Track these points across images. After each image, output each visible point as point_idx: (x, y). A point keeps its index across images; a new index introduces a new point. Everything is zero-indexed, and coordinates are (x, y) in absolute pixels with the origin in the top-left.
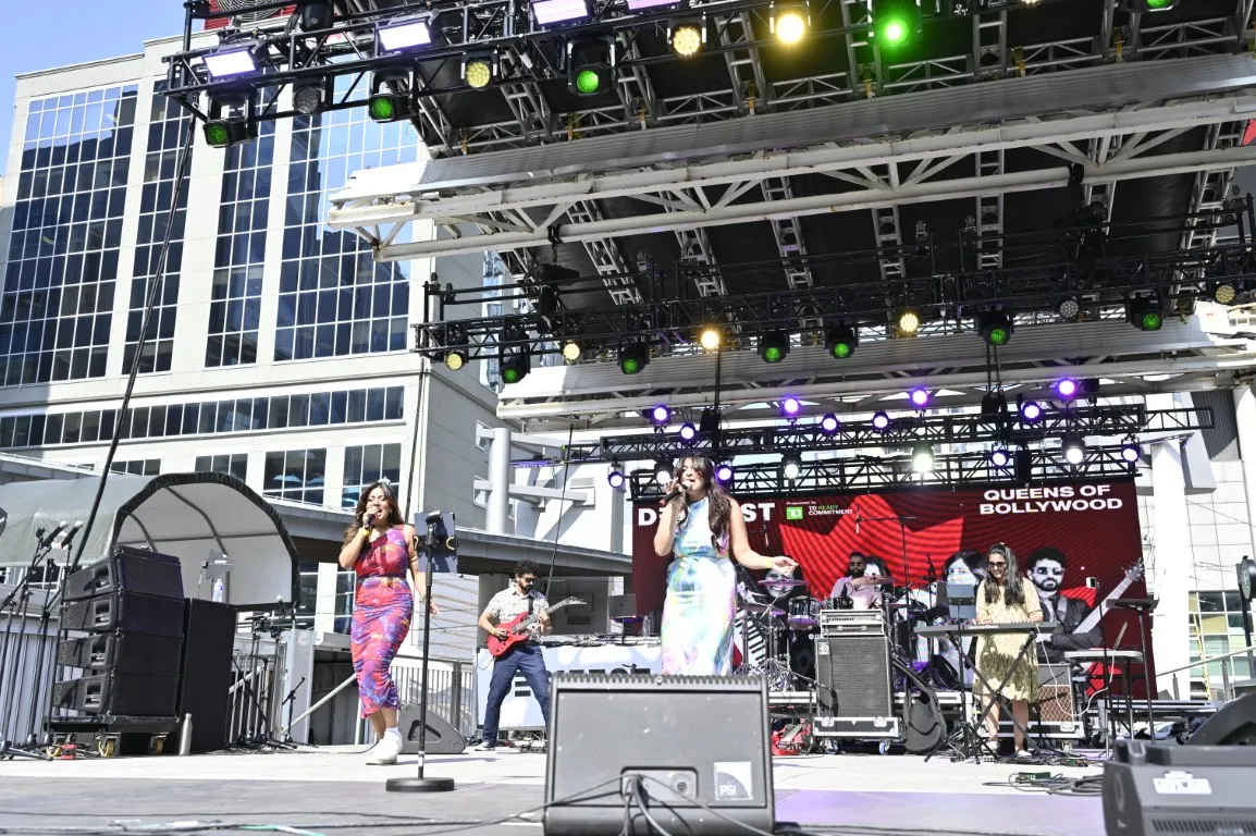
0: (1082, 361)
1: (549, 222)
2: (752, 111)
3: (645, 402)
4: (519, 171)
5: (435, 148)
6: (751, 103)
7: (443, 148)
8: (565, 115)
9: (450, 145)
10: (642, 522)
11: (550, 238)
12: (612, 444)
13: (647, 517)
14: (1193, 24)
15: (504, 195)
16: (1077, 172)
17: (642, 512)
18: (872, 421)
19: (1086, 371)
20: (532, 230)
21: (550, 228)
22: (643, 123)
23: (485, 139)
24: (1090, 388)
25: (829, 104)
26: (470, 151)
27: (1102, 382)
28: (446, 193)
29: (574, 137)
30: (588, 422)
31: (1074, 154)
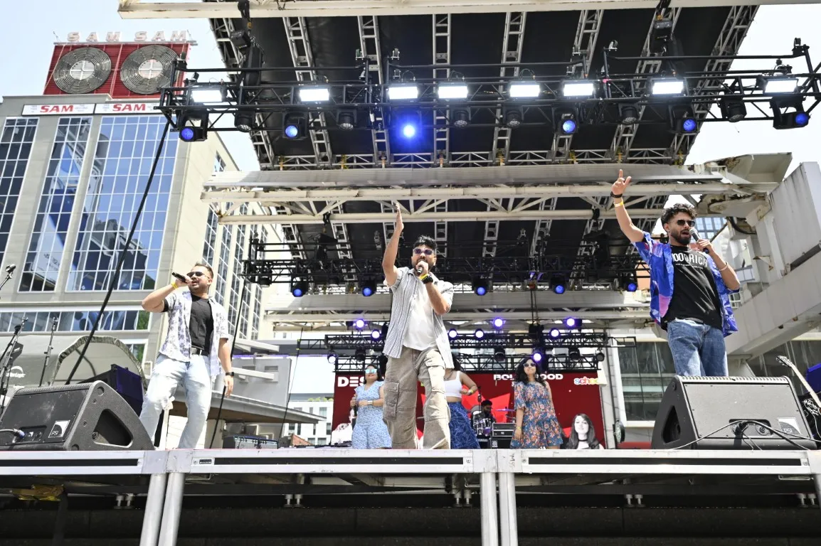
0: (576, 309)
1: (324, 211)
2: (441, 165)
3: (349, 317)
4: (315, 181)
5: (264, 165)
6: (441, 161)
7: (269, 165)
8: (340, 156)
9: (273, 164)
10: (340, 385)
11: (324, 220)
12: (331, 339)
13: (343, 382)
14: (652, 150)
15: (307, 193)
16: (597, 213)
17: (340, 379)
18: (475, 334)
19: (579, 315)
20: (314, 215)
21: (324, 215)
22: (383, 165)
23: (294, 163)
24: (579, 324)
25: (477, 166)
26: (285, 169)
27: (584, 321)
28: (267, 189)
29: (345, 168)
30: (312, 327)
31: (596, 204)
